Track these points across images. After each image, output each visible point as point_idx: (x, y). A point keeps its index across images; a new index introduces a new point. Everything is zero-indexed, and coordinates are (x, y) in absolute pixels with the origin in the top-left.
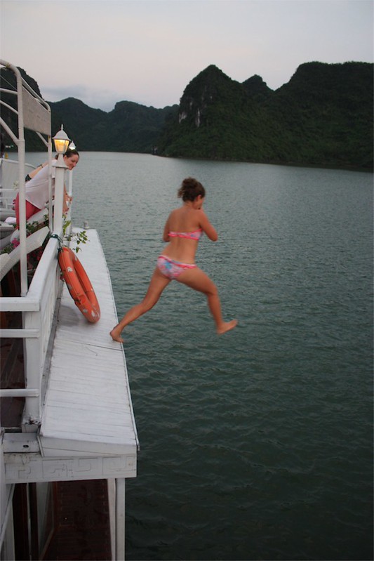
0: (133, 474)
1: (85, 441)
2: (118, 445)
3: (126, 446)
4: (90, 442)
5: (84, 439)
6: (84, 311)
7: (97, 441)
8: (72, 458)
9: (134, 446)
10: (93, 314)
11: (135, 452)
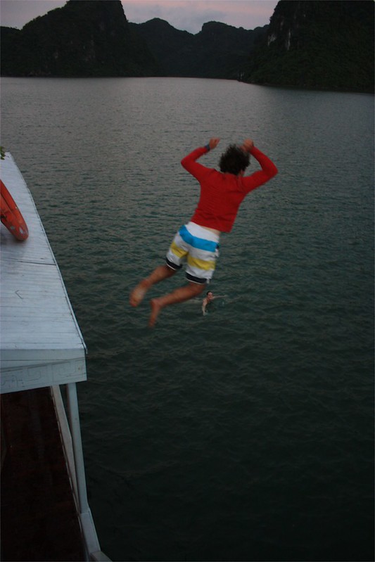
0: (84, 378)
1: (32, 350)
2: (66, 350)
3: (74, 350)
4: (37, 350)
5: (33, 348)
6: (12, 228)
7: (44, 348)
8: (20, 368)
9: (81, 349)
10: (21, 231)
11: (84, 356)
